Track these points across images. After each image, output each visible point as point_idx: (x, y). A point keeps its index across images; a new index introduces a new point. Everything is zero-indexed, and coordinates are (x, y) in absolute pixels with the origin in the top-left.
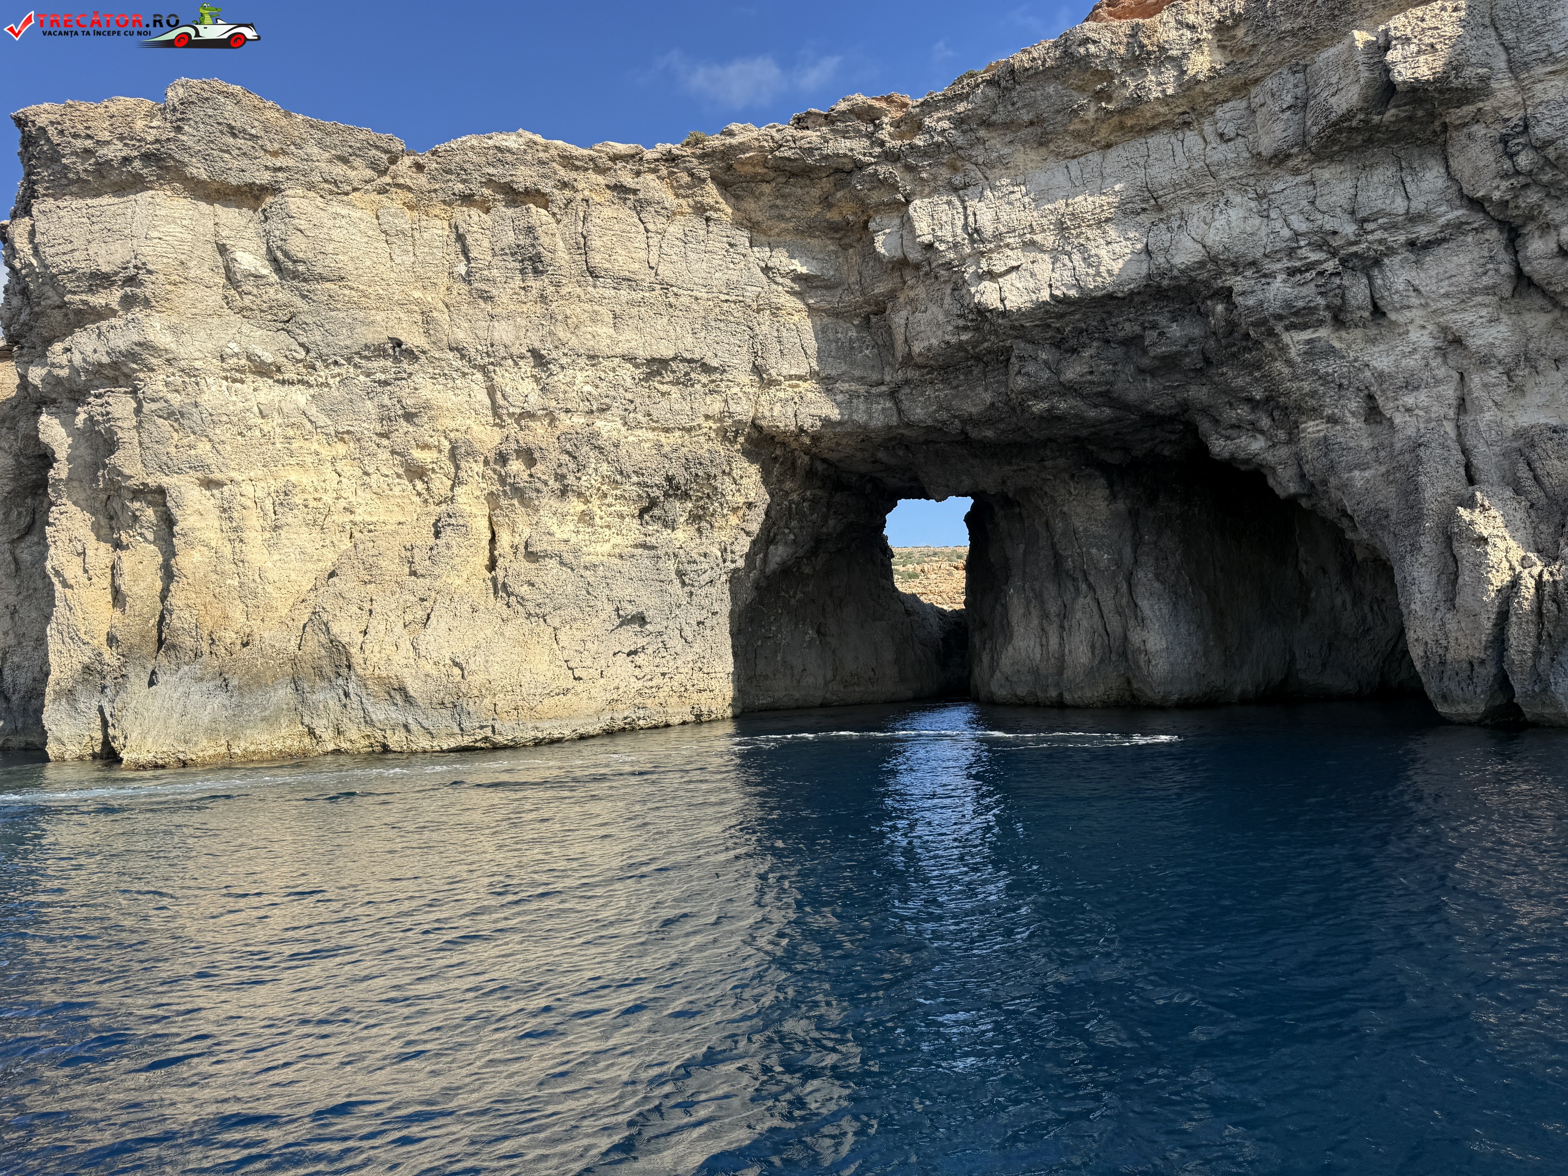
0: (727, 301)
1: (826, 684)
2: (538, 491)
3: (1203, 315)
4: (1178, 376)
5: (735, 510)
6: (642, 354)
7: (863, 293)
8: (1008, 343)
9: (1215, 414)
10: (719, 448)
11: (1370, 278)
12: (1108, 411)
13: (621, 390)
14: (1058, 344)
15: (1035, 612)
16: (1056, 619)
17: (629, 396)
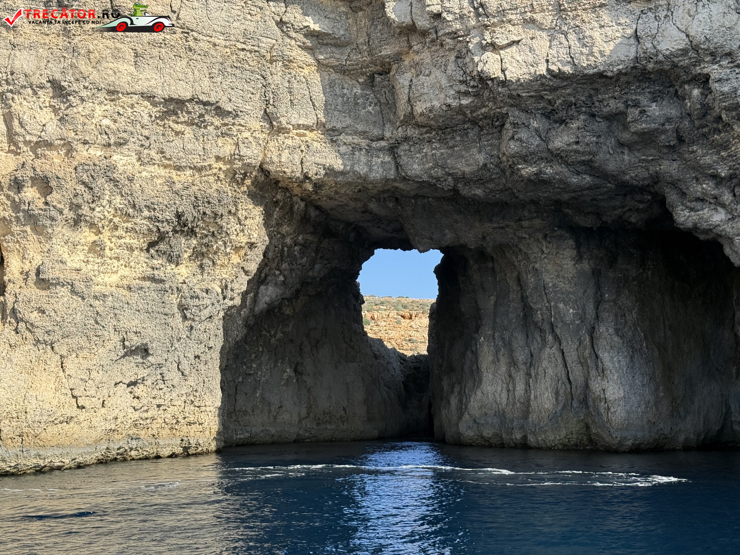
0: (243, 50)
1: (300, 421)
2: (53, 219)
3: (680, 98)
4: (653, 151)
5: (237, 249)
6: (161, 93)
7: (370, 54)
8: (504, 110)
9: (683, 187)
10: (228, 189)
12: (588, 178)
13: (138, 127)
14: (548, 115)
15: (504, 360)
16: (523, 367)
17: (146, 133)
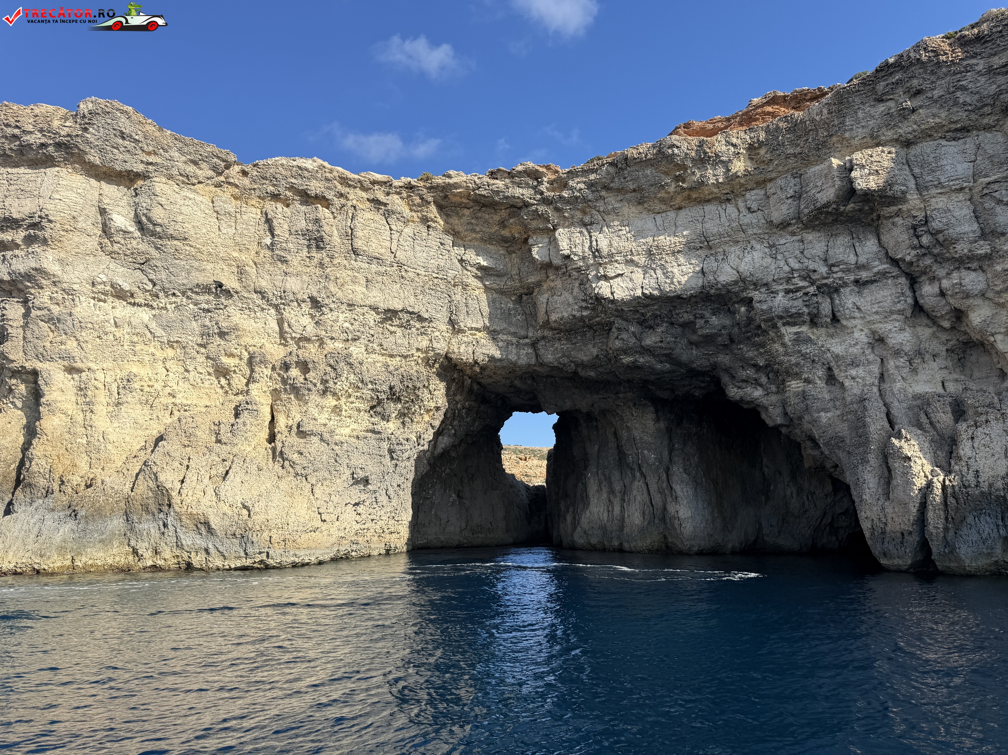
0: (437, 278)
1: (461, 531)
2: (309, 390)
3: (732, 313)
4: (713, 348)
5: (428, 411)
6: (382, 306)
7: (520, 281)
8: (612, 319)
9: (733, 372)
10: (423, 369)
11: (832, 299)
12: (668, 366)
13: (367, 328)
14: (641, 323)
15: (605, 490)
16: (618, 494)
17: (372, 332)
